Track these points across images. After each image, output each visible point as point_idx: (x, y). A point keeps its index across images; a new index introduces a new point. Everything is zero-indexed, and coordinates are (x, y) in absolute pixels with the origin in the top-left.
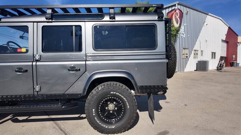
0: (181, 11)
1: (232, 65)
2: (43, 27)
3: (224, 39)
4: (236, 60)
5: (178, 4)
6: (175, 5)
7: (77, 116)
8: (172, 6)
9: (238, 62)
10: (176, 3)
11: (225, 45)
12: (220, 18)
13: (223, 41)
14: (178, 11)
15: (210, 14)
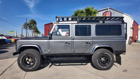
0: (111, 12)
1: (135, 41)
2: (76, 25)
3: (132, 27)
4: (137, 39)
5: (109, 8)
6: (108, 9)
7: (81, 64)
8: (106, 9)
9: (138, 40)
10: (108, 8)
11: (132, 30)
12: (130, 16)
13: (131, 28)
14: (109, 12)
15: (124, 13)
